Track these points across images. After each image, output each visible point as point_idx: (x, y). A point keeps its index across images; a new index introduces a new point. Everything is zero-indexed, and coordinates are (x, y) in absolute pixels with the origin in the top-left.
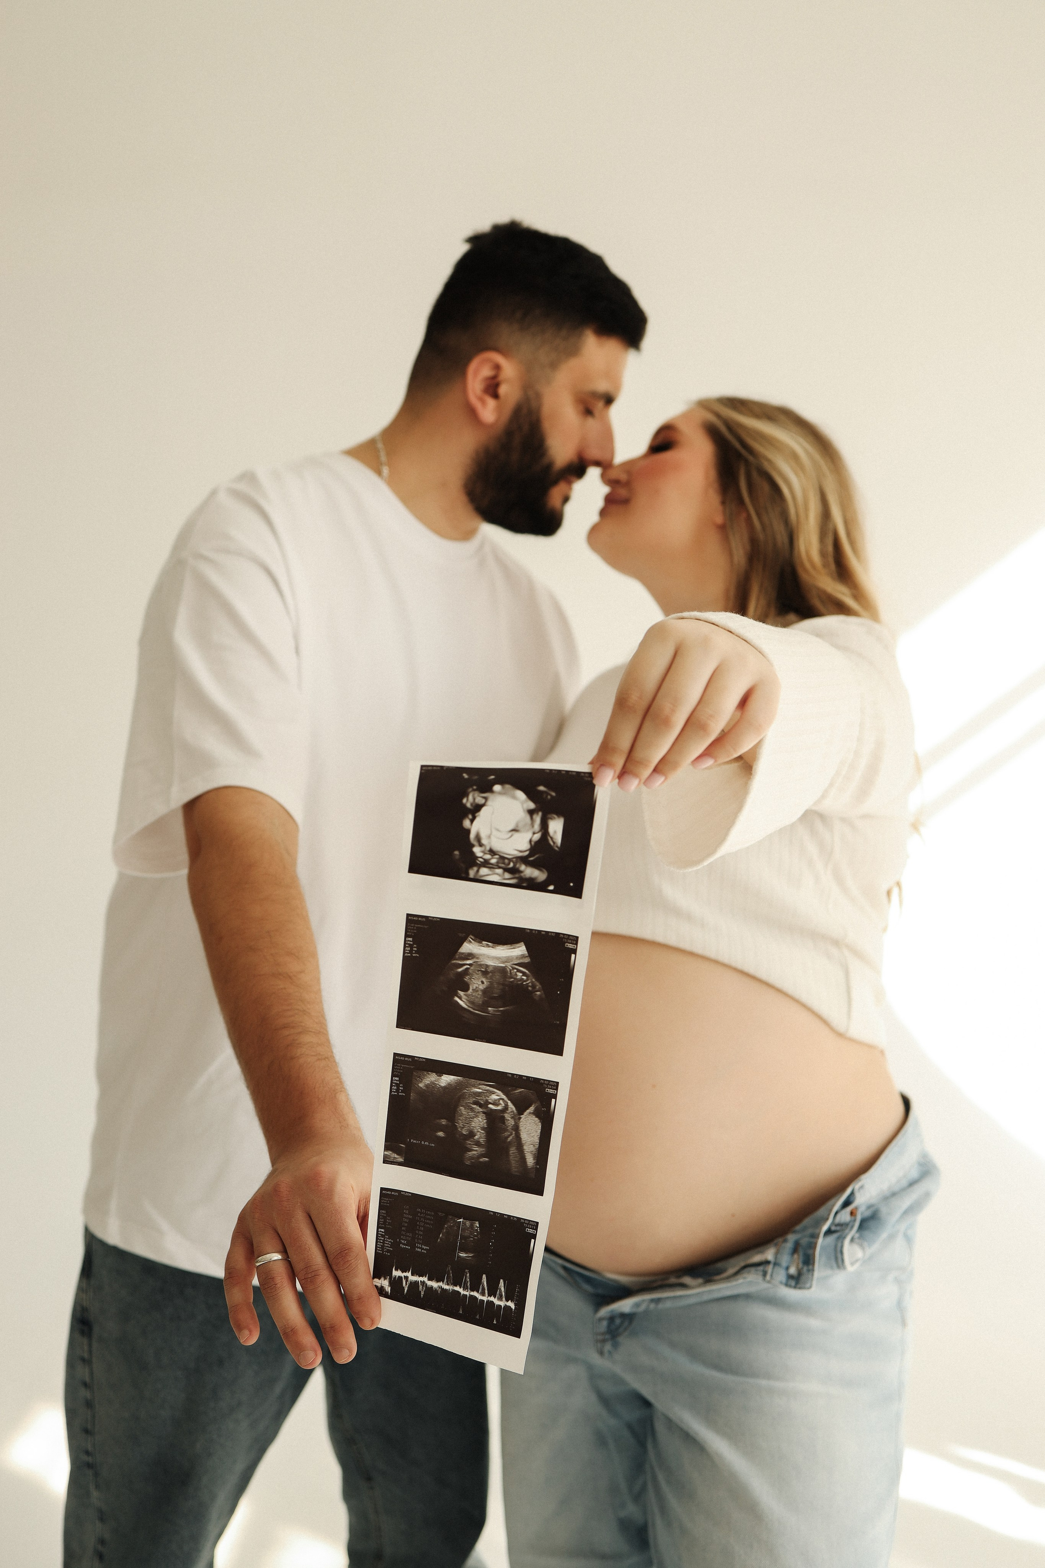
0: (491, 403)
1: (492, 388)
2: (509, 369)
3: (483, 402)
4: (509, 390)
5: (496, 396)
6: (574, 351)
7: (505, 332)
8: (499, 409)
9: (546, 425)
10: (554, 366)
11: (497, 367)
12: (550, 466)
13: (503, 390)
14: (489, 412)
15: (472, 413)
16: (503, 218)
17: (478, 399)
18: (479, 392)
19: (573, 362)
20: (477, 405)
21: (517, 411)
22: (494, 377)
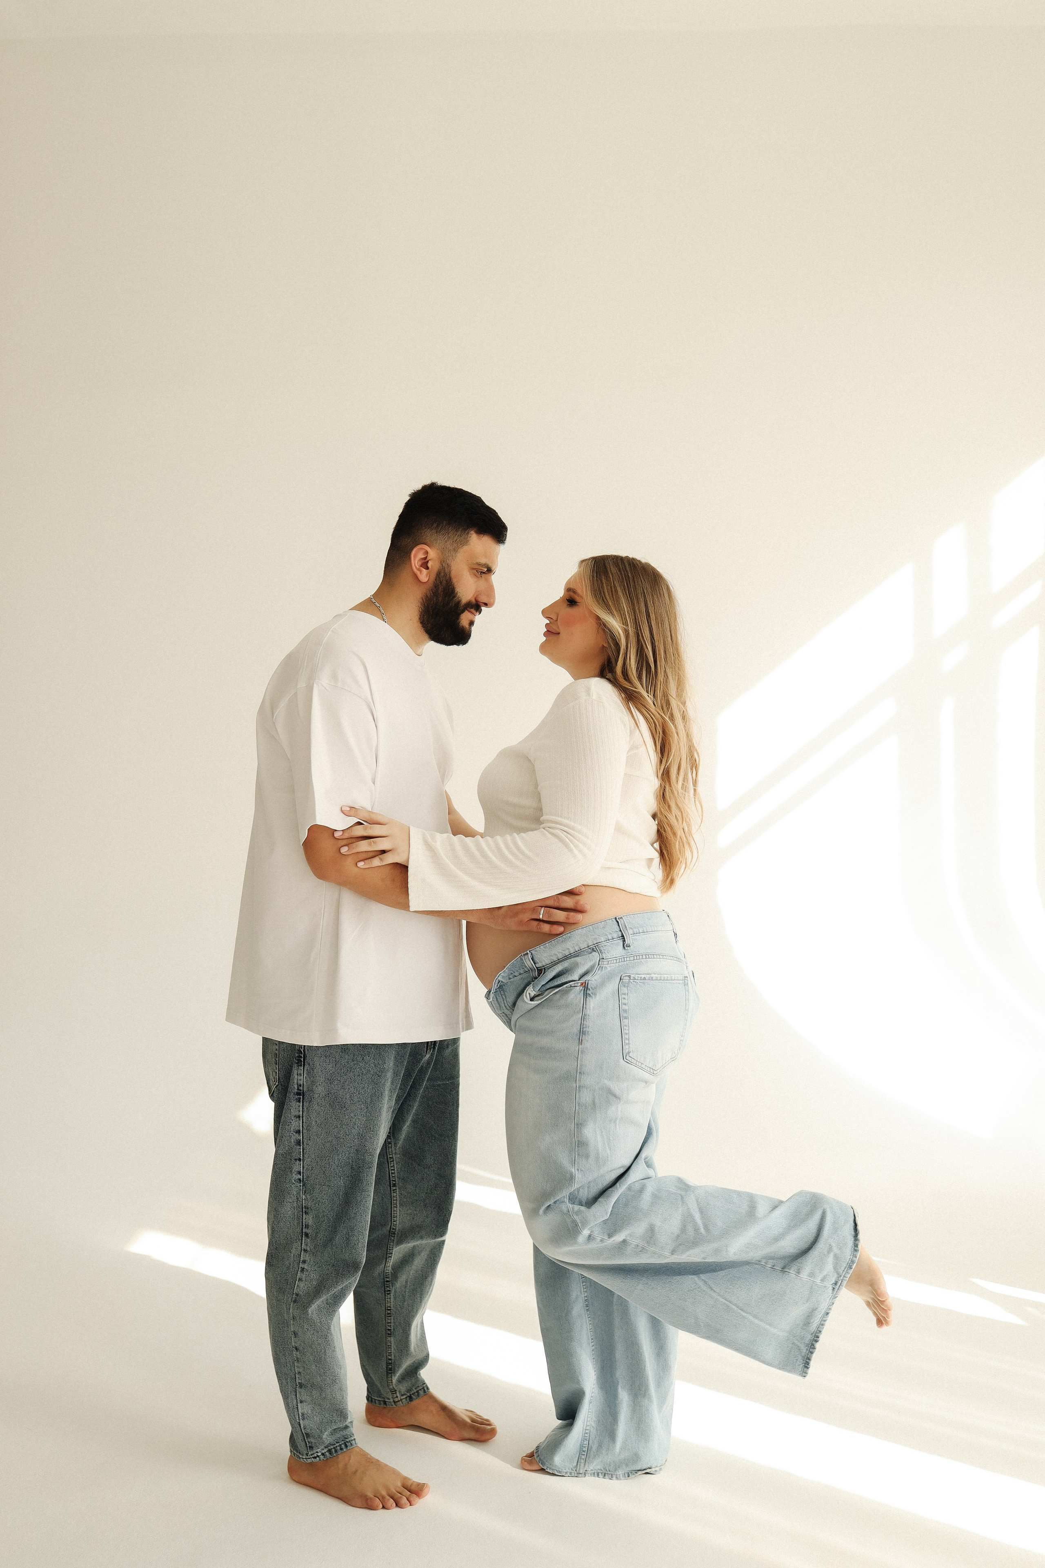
0: (424, 571)
1: (425, 564)
2: (433, 554)
3: (421, 571)
4: (433, 565)
5: (427, 568)
6: (466, 542)
7: (429, 534)
8: (429, 574)
9: (454, 580)
10: (455, 550)
11: (427, 553)
12: (459, 602)
13: (429, 565)
14: (424, 576)
15: (416, 577)
16: (427, 482)
17: (418, 570)
18: (418, 567)
19: (465, 548)
20: (418, 573)
21: (438, 574)
22: (426, 558)
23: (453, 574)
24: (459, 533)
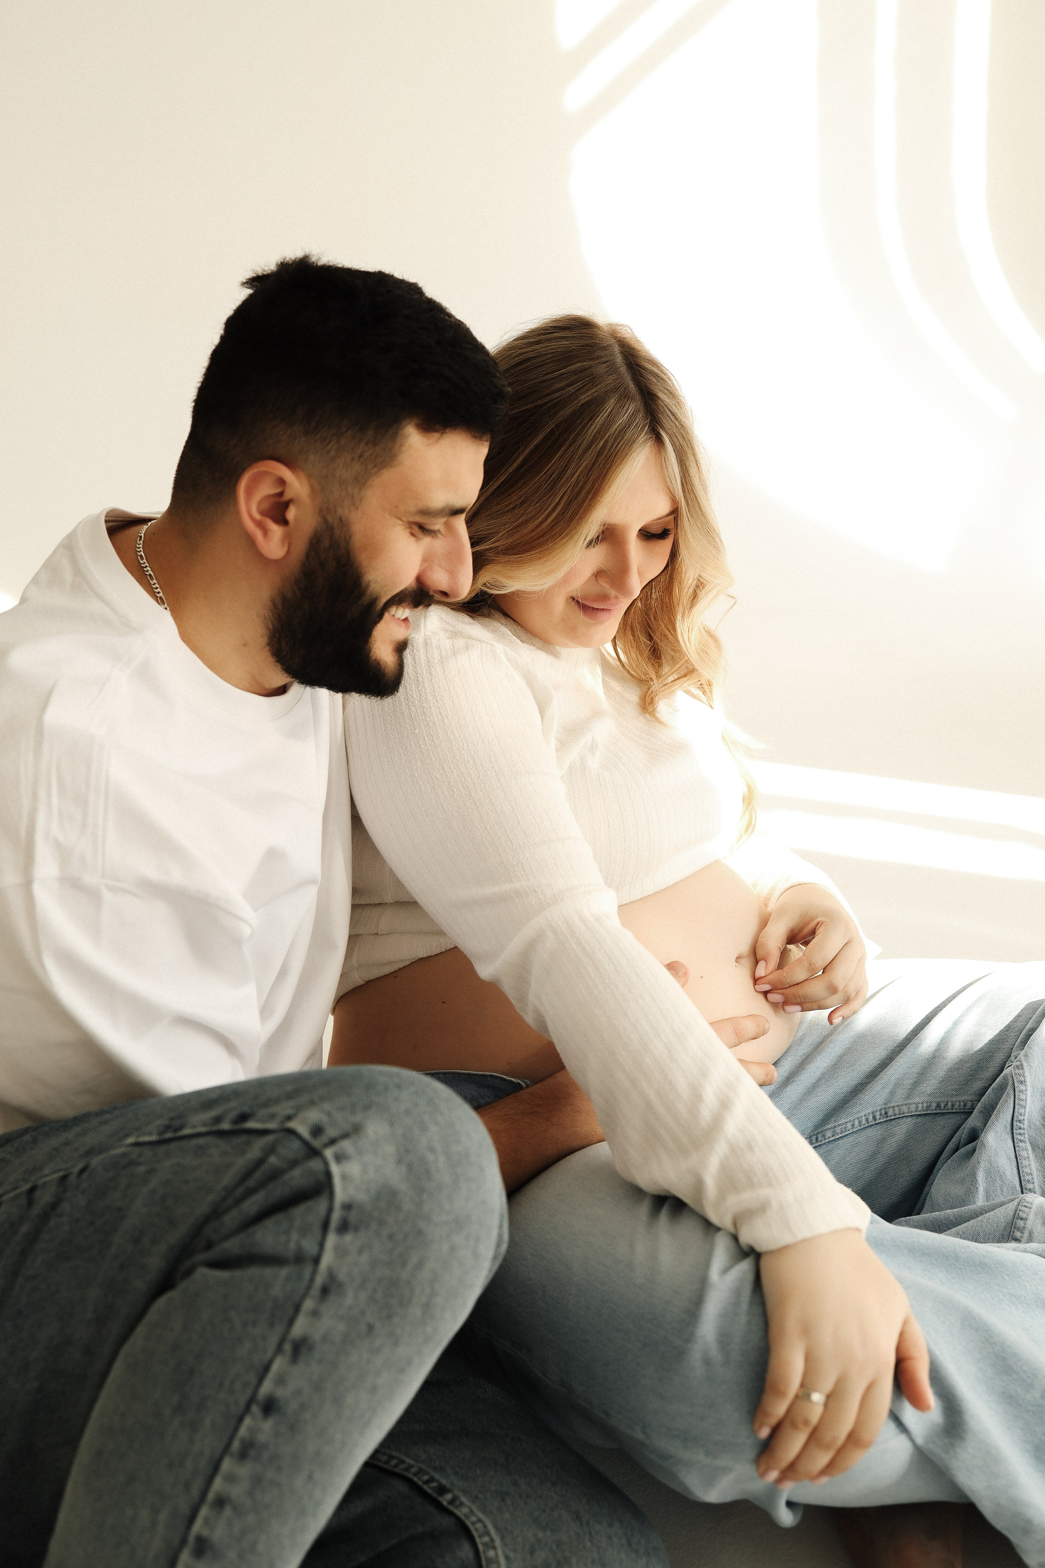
0: (276, 530)
1: (277, 511)
2: (300, 487)
3: (265, 531)
4: (301, 514)
5: (283, 521)
6: (388, 459)
8: (287, 538)
10: (361, 482)
11: (283, 483)
13: (291, 514)
14: (272, 543)
15: (251, 542)
17: (260, 525)
18: (258, 517)
19: (387, 475)
20: (258, 534)
21: (315, 543)
22: (281, 494)
23: (357, 540)
24: (370, 434)
